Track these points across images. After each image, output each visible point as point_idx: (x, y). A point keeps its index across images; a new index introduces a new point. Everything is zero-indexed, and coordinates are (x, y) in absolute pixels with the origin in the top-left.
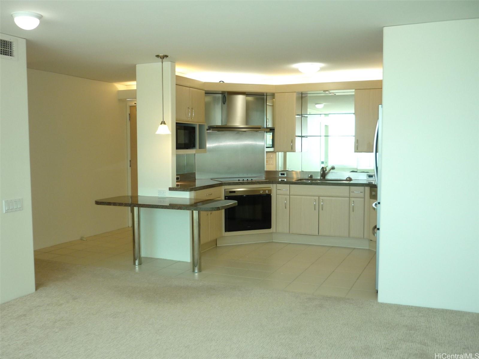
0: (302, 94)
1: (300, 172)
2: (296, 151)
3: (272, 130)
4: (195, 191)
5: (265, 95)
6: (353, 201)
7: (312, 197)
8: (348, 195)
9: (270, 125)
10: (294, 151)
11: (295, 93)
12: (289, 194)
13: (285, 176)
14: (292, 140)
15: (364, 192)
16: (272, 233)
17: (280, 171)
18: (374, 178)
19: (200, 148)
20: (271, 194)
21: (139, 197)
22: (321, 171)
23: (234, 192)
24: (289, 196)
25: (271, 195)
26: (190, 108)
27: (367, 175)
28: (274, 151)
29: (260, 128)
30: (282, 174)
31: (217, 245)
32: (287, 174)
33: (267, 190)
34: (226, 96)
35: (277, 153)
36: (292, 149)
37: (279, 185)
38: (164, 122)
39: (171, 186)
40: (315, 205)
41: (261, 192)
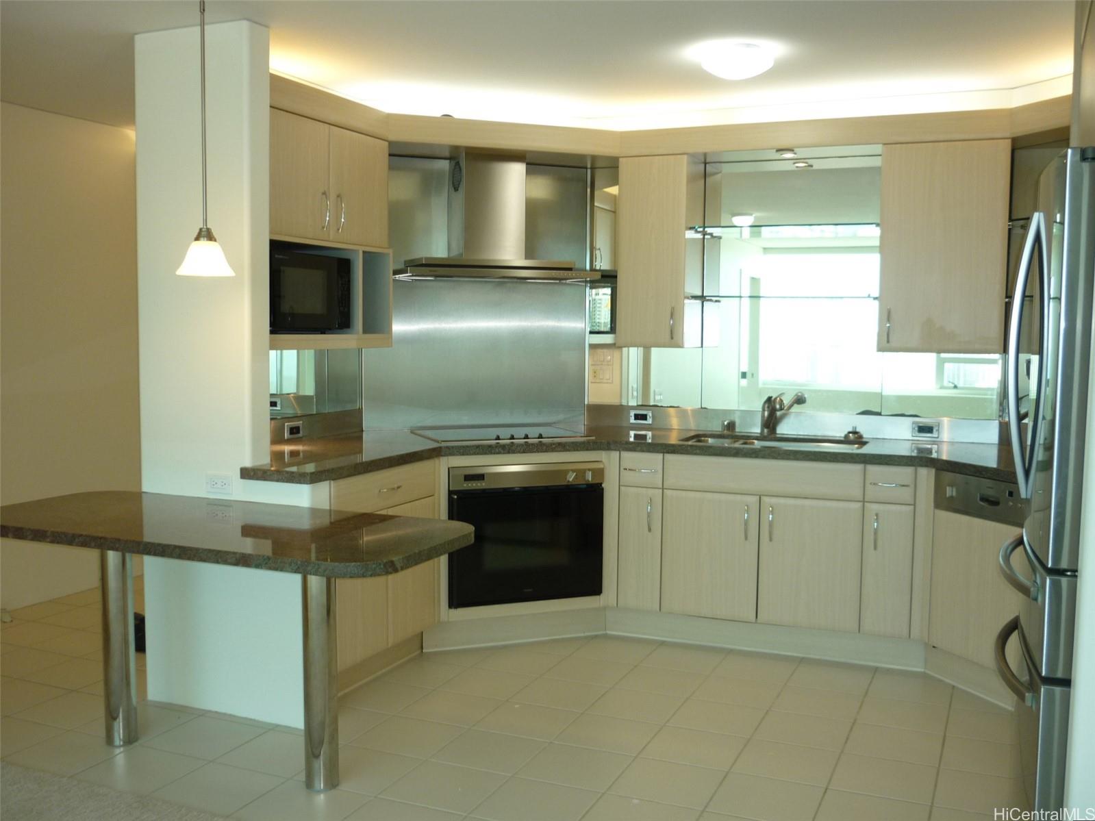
0: (705, 164)
1: (694, 411)
2: (686, 345)
3: (608, 278)
4: (333, 480)
5: (589, 166)
6: (877, 515)
7: (739, 497)
8: (857, 493)
9: (603, 264)
10: (679, 345)
11: (685, 156)
12: (661, 487)
13: (649, 421)
14: (673, 309)
15: (913, 486)
16: (605, 608)
17: (633, 408)
18: (935, 434)
19: (367, 330)
20: (601, 484)
21: (144, 495)
22: (764, 410)
23: (481, 477)
24: (661, 491)
25: (603, 485)
26: (333, 196)
27: (913, 423)
28: (614, 344)
29: (570, 269)
30: (637, 417)
31: (422, 648)
32: (654, 417)
33: (589, 470)
34: (461, 165)
35: (625, 350)
36: (672, 338)
37: (627, 455)
38: (209, 231)
39: (248, 463)
40: (746, 523)
41: (571, 477)
